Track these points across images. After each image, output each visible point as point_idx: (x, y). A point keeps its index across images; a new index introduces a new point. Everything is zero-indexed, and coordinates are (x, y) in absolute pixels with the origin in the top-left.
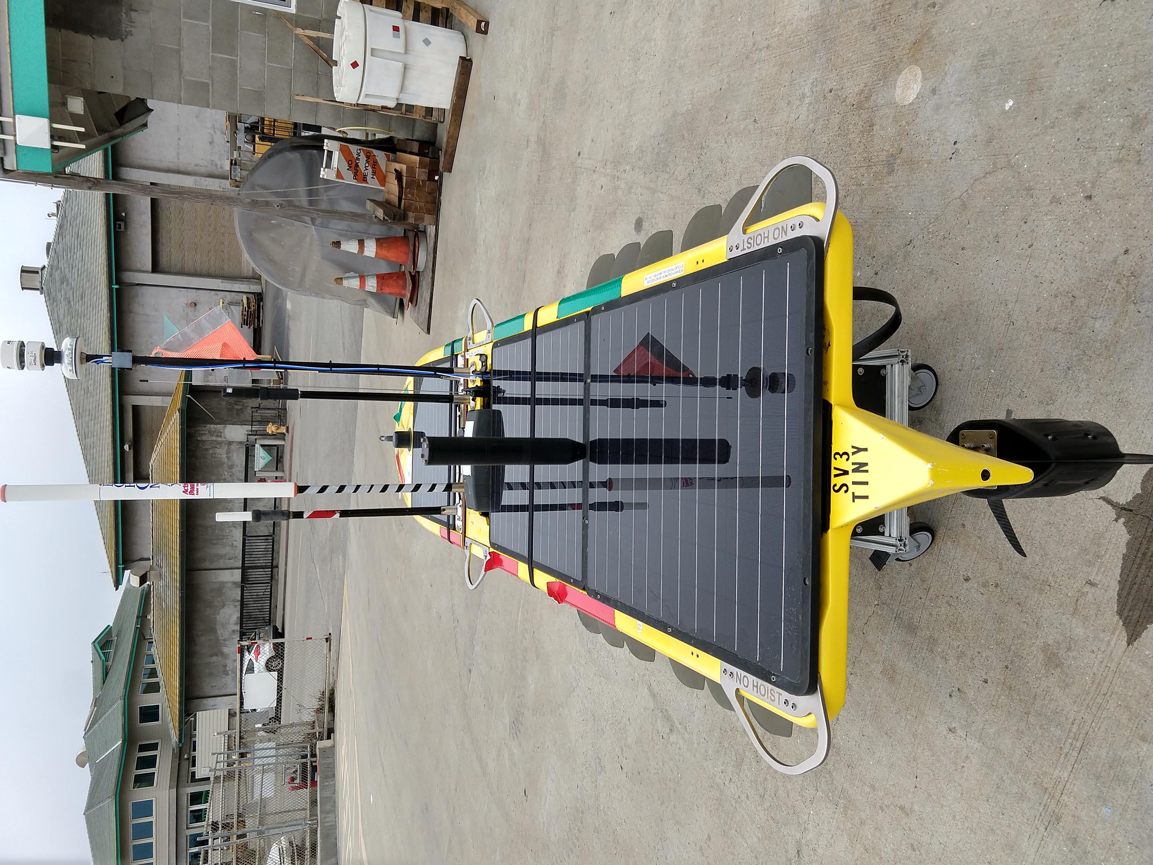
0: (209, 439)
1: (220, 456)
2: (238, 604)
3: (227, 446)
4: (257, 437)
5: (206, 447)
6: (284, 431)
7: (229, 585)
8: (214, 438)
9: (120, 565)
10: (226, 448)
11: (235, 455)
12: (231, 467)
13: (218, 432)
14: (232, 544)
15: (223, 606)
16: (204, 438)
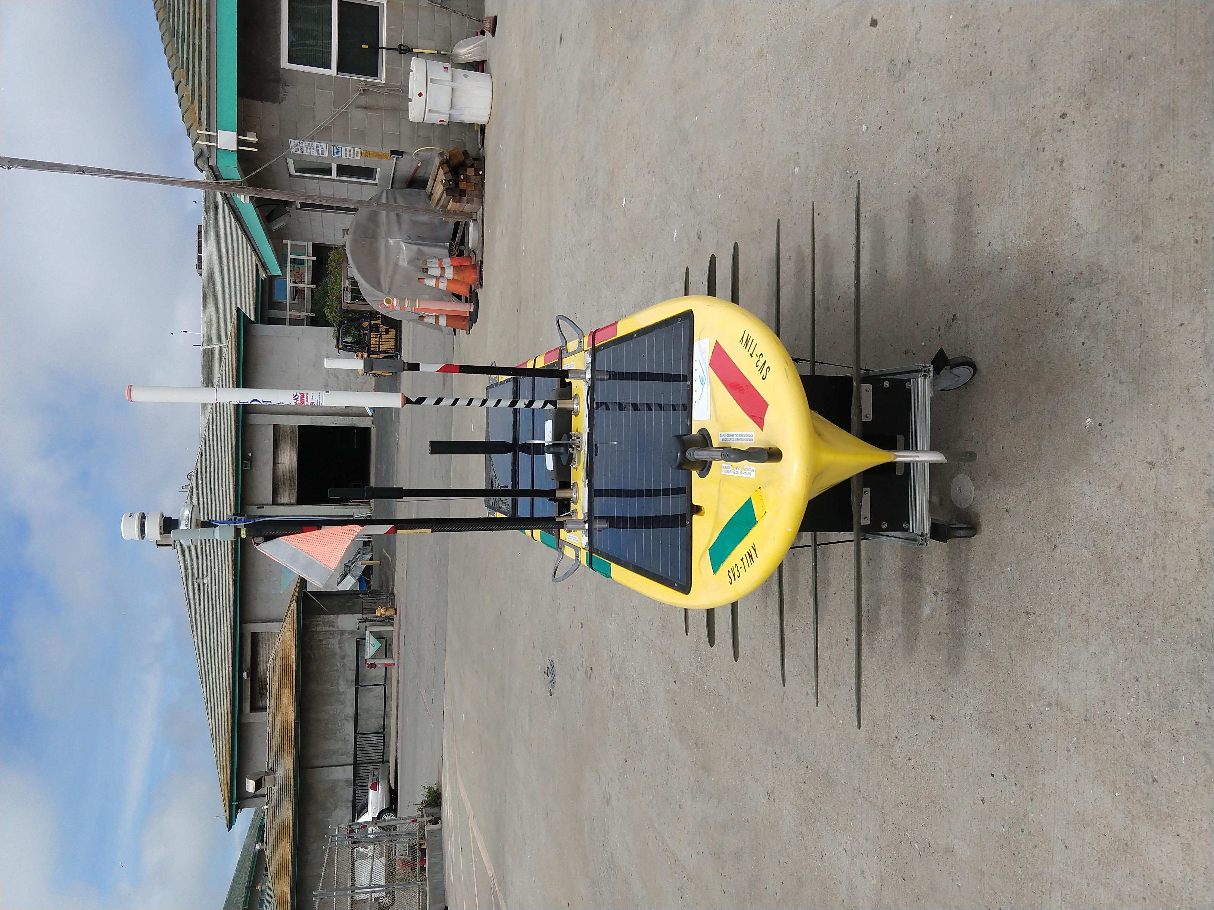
0: (323, 630)
1: (333, 646)
2: (350, 804)
3: (339, 636)
4: (367, 624)
5: (320, 638)
6: (392, 613)
7: (341, 784)
8: (327, 628)
9: (233, 802)
10: (339, 639)
11: (347, 645)
12: (343, 657)
13: (331, 623)
14: (345, 738)
15: (336, 808)
16: (318, 629)
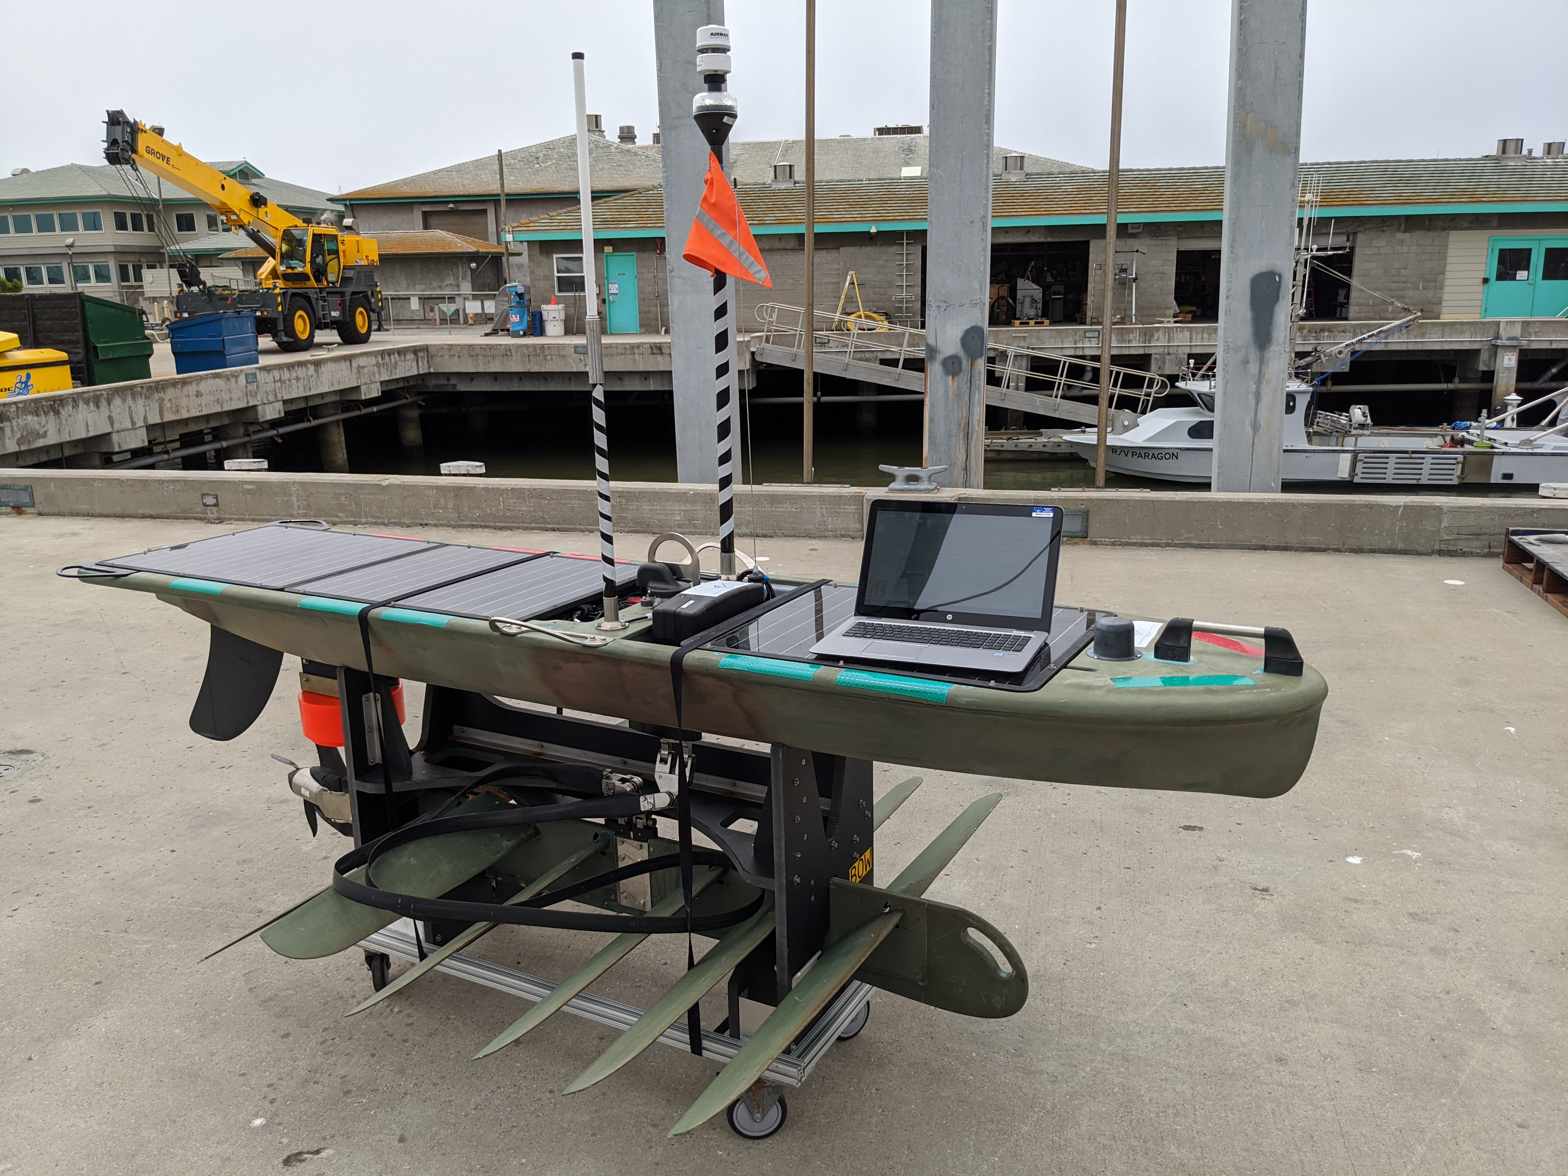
0: (460, 272)
1: (448, 279)
5: (454, 270)
6: (470, 323)
8: (461, 275)
9: (348, 201)
10: (454, 283)
11: (448, 290)
12: (440, 287)
13: (465, 278)
16: (460, 268)
